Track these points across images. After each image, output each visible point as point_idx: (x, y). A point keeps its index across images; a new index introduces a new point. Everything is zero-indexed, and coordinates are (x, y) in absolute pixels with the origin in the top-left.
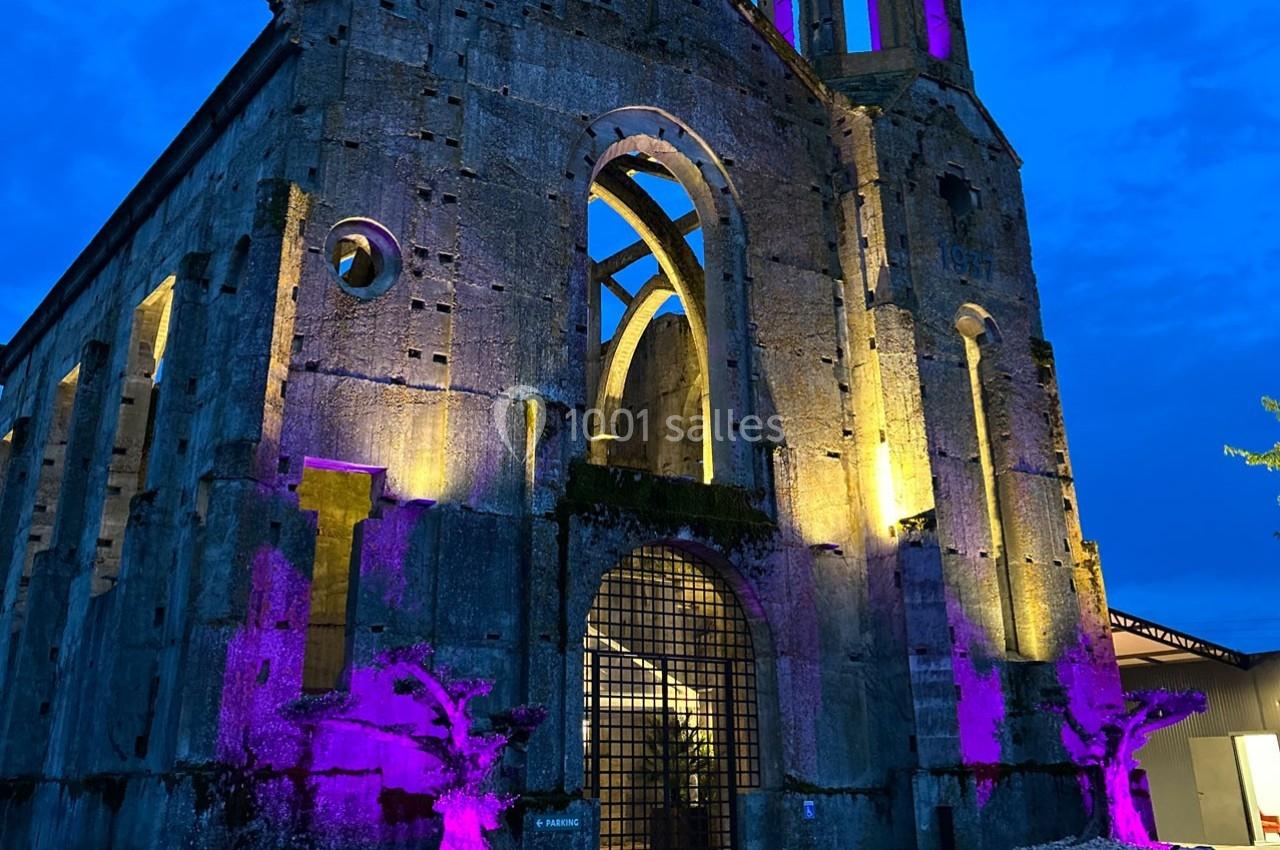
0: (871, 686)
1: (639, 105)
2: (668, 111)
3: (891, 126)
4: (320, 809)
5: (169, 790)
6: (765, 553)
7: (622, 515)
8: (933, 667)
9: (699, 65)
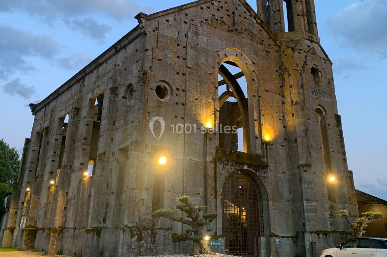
0: (292, 209)
1: (231, 47)
2: (238, 49)
3: (298, 54)
4: (157, 238)
5: (123, 232)
6: (266, 172)
7: (230, 162)
8: (310, 204)
9: (246, 36)
